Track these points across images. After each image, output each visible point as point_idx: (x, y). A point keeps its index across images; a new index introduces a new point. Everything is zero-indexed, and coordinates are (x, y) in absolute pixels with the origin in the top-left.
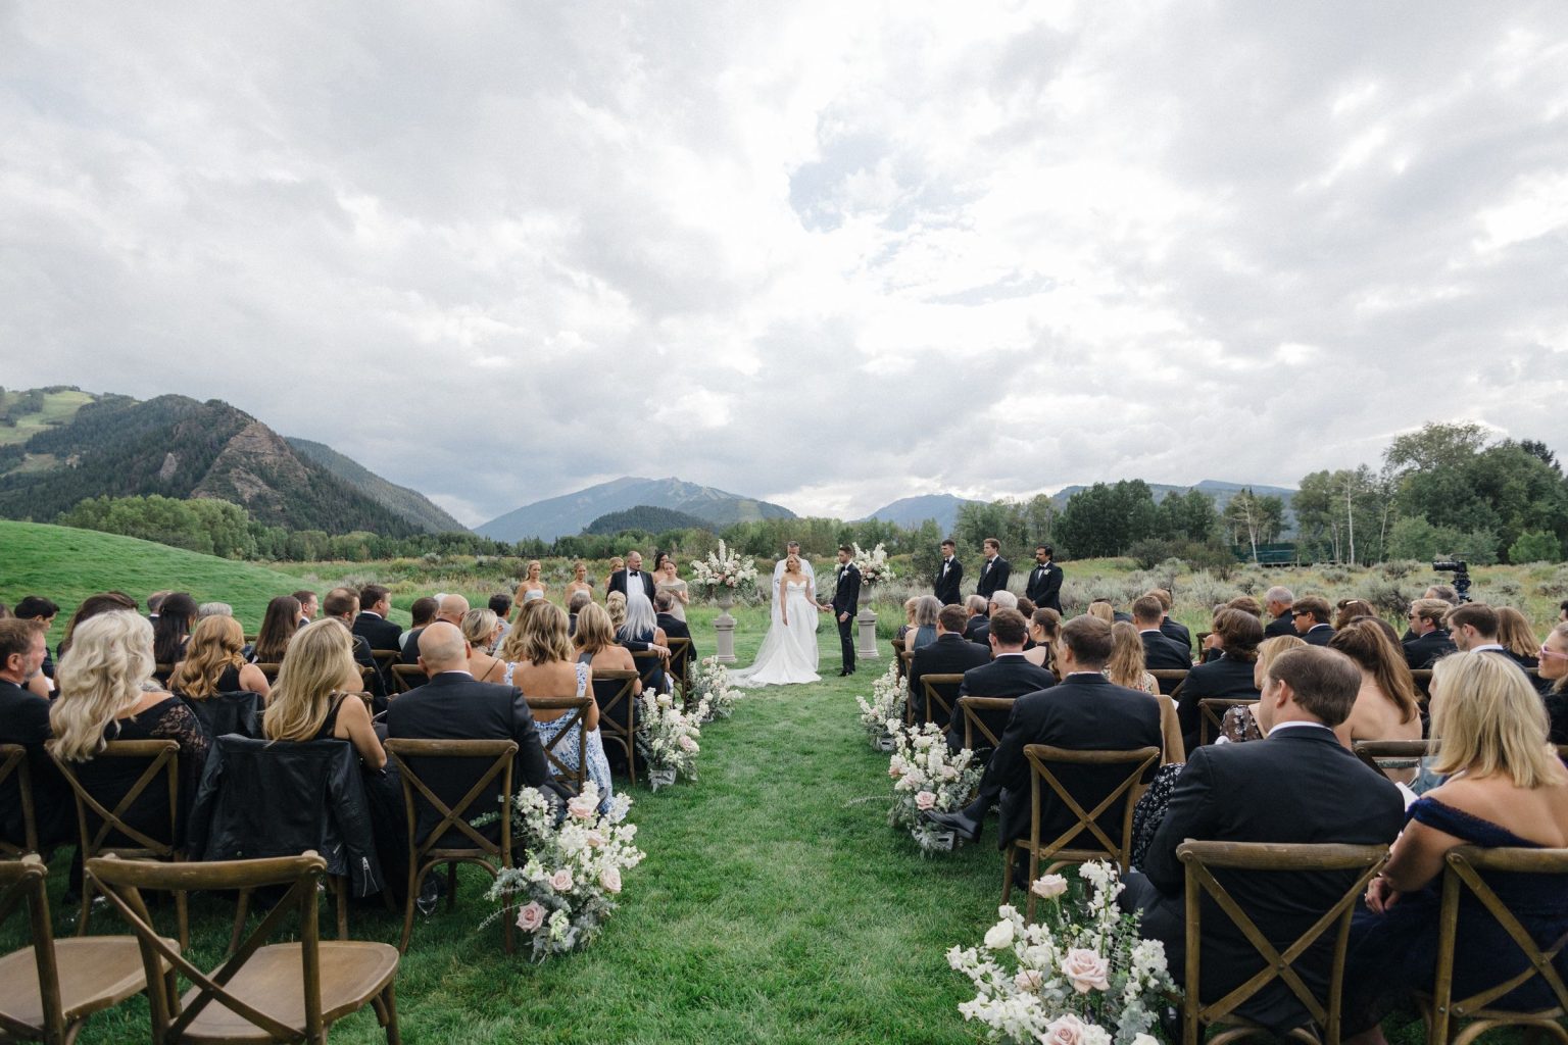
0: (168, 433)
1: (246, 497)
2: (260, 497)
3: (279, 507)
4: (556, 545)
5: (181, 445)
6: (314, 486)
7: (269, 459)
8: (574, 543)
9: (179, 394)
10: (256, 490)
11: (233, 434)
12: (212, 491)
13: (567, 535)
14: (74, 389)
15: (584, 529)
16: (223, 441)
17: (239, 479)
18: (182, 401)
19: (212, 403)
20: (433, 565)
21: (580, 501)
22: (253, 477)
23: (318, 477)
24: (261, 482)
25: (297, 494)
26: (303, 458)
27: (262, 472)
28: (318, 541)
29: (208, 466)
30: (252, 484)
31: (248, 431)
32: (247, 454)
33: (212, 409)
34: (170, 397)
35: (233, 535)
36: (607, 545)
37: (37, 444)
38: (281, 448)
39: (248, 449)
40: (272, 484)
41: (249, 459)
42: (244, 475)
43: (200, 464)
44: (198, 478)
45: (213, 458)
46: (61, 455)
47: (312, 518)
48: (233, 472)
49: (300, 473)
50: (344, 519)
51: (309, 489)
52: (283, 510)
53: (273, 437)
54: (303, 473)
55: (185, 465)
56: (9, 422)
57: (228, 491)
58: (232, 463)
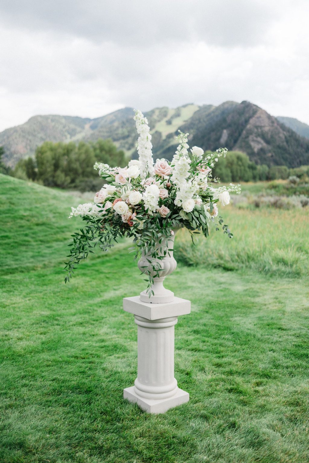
0: (224, 120)
1: (256, 150)
2: (262, 150)
3: (270, 155)
5: (230, 126)
6: (287, 142)
7: (267, 129)
10: (260, 146)
11: (250, 117)
12: (241, 148)
14: (192, 104)
16: (247, 121)
17: (253, 141)
18: (232, 103)
19: (244, 102)
22: (259, 139)
23: (290, 136)
24: (262, 142)
25: (279, 147)
26: (283, 127)
27: (263, 136)
28: (282, 172)
29: (240, 135)
30: (259, 142)
31: (258, 115)
32: (257, 127)
33: (243, 105)
34: (227, 103)
35: (241, 170)
38: (273, 122)
39: (258, 124)
40: (268, 142)
41: (257, 129)
42: (255, 138)
43: (236, 134)
44: (235, 142)
45: (242, 130)
47: (286, 160)
48: (251, 137)
49: (281, 135)
50: (301, 159)
51: (285, 144)
52: (272, 156)
53: (269, 117)
54: (282, 135)
55: (230, 135)
56: (169, 123)
57: (247, 148)
58: (250, 133)
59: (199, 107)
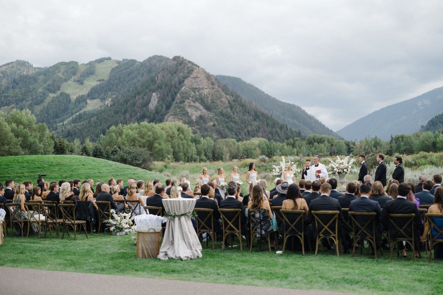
0: (153, 81)
1: (194, 118)
2: (201, 117)
3: (212, 123)
4: (391, 142)
5: (160, 87)
6: (231, 108)
7: (206, 92)
8: (405, 139)
9: (159, 55)
10: (199, 113)
11: (186, 77)
12: (175, 116)
13: (400, 134)
14: (109, 59)
15: (422, 127)
16: (181, 82)
17: (190, 106)
18: (159, 59)
19: (176, 58)
20: (263, 163)
21: (419, 104)
22: (197, 104)
23: (234, 101)
24: (201, 107)
25: (222, 114)
26: (225, 89)
27: (202, 100)
28: (231, 146)
29: (173, 100)
30: (197, 109)
31: (194, 74)
32: (194, 89)
33: (175, 62)
34: (155, 57)
35: (183, 144)
36: (432, 140)
37: (93, 94)
38: (213, 84)
39: (194, 86)
40: (208, 108)
41: (195, 92)
42: (192, 104)
43: (169, 99)
44: (168, 107)
45: (176, 93)
46: (103, 99)
47: (231, 130)
48: (187, 101)
49: (224, 99)
50: (250, 128)
51: (229, 110)
52: (214, 125)
53: (208, 77)
54: (225, 99)
55: (161, 99)
56: (80, 82)
57: (184, 115)
58: (186, 96)
59: (118, 62)
